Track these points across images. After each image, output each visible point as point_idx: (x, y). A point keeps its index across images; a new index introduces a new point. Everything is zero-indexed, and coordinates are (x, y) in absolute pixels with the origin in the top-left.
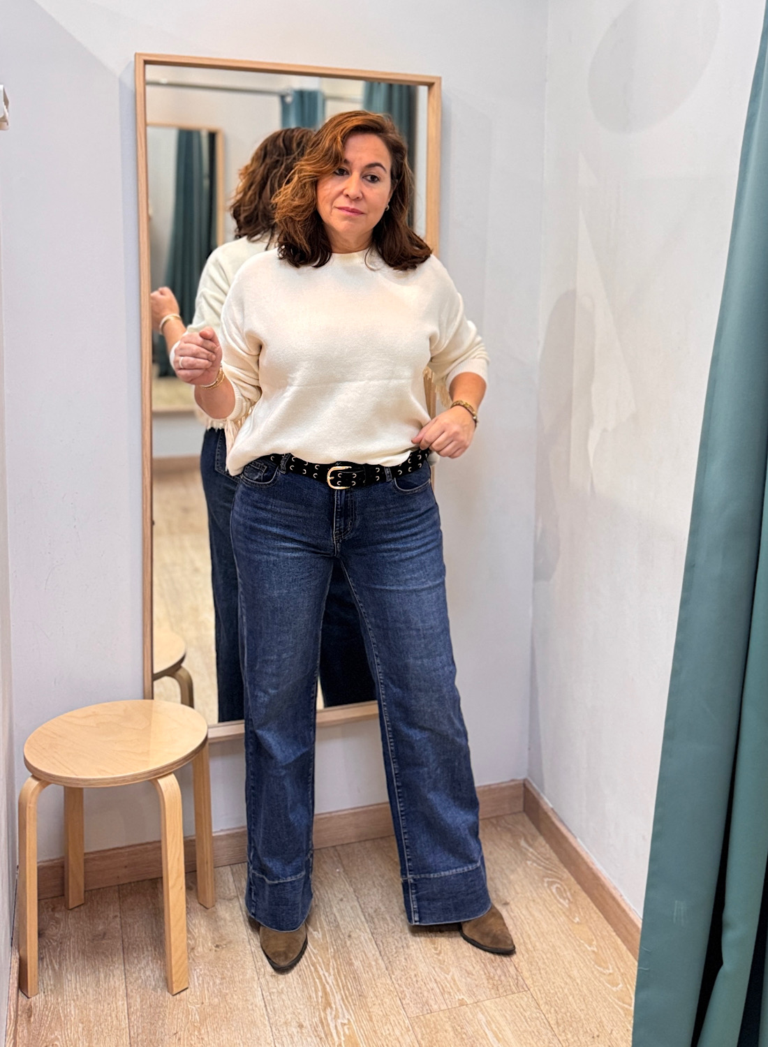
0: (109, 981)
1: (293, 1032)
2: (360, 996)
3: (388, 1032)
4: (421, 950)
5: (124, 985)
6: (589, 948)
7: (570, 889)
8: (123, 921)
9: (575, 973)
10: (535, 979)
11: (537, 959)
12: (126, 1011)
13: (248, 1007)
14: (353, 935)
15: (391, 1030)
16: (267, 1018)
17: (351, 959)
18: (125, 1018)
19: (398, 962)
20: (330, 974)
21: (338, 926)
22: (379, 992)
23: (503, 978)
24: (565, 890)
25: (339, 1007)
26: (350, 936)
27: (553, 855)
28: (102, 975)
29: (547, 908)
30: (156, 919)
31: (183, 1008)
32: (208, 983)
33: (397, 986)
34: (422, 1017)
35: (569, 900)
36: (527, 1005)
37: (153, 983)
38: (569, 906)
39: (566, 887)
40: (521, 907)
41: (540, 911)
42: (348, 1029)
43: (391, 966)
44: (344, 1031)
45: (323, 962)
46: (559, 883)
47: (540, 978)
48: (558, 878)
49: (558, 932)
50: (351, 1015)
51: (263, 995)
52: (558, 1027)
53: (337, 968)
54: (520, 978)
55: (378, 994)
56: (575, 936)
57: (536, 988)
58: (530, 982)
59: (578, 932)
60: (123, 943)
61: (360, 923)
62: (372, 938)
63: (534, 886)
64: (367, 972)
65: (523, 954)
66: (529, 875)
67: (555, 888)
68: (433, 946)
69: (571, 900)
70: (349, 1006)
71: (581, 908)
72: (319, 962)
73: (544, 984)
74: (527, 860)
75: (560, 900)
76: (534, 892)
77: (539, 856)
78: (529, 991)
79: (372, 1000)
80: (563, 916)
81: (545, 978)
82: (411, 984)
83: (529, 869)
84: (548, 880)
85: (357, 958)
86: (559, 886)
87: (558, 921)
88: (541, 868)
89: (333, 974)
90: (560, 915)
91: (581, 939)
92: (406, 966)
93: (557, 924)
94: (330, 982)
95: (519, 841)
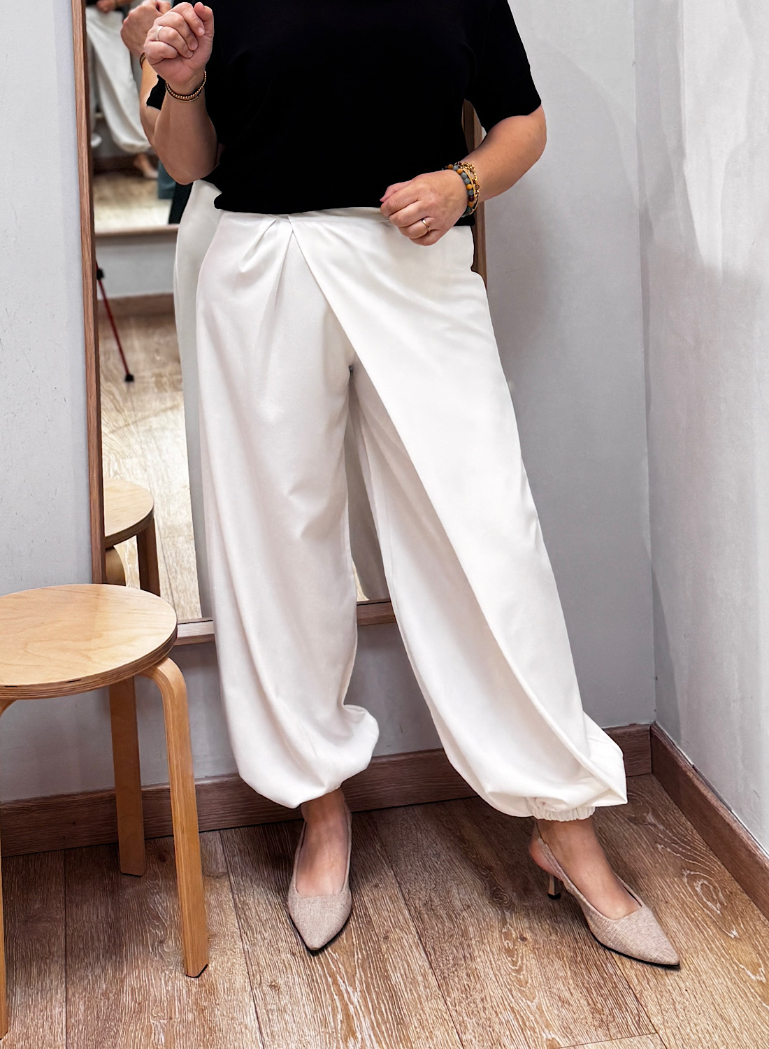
0: (44, 980)
2: (397, 1025)
4: (491, 964)
5: (64, 986)
6: (753, 977)
7: (723, 889)
8: (67, 899)
9: (731, 1012)
10: (666, 1018)
11: (670, 988)
12: (64, 1023)
13: (234, 1028)
14: (392, 937)
17: (387, 971)
18: (62, 1033)
19: (456, 979)
20: (355, 989)
21: (370, 922)
22: (427, 1020)
23: (616, 1011)
24: (714, 887)
25: (367, 1038)
26: (386, 938)
27: (697, 836)
28: (35, 971)
29: (687, 913)
30: (113, 898)
31: (144, 1024)
33: (454, 1014)
35: (722, 904)
37: (104, 986)
38: (721, 912)
39: (717, 885)
41: (676, 918)
43: (447, 984)
45: (346, 972)
46: (705, 878)
47: (674, 1016)
48: (704, 871)
49: (705, 952)
51: (256, 1012)
54: (643, 1014)
55: (425, 1023)
56: (732, 958)
57: (668, 1031)
58: (658, 1020)
59: (735, 952)
60: (65, 927)
61: (401, 920)
62: (419, 942)
63: (668, 880)
64: (411, 990)
65: (648, 979)
66: (660, 865)
67: (699, 886)
68: (509, 959)
69: (725, 904)
70: (382, 1039)
71: (741, 917)
72: (340, 972)
73: (681, 1025)
74: (656, 843)
75: (708, 903)
76: (667, 890)
77: (676, 839)
78: (657, 1034)
79: (417, 1032)
80: (712, 927)
81: (683, 1016)
82: (475, 1012)
83: (660, 856)
84: (688, 872)
85: (396, 969)
86: (705, 882)
87: (703, 933)
88: (678, 855)
89: (360, 991)
90: (707, 924)
91: (741, 963)
92: (468, 985)
93: (703, 939)
94: (355, 1000)
95: (645, 814)
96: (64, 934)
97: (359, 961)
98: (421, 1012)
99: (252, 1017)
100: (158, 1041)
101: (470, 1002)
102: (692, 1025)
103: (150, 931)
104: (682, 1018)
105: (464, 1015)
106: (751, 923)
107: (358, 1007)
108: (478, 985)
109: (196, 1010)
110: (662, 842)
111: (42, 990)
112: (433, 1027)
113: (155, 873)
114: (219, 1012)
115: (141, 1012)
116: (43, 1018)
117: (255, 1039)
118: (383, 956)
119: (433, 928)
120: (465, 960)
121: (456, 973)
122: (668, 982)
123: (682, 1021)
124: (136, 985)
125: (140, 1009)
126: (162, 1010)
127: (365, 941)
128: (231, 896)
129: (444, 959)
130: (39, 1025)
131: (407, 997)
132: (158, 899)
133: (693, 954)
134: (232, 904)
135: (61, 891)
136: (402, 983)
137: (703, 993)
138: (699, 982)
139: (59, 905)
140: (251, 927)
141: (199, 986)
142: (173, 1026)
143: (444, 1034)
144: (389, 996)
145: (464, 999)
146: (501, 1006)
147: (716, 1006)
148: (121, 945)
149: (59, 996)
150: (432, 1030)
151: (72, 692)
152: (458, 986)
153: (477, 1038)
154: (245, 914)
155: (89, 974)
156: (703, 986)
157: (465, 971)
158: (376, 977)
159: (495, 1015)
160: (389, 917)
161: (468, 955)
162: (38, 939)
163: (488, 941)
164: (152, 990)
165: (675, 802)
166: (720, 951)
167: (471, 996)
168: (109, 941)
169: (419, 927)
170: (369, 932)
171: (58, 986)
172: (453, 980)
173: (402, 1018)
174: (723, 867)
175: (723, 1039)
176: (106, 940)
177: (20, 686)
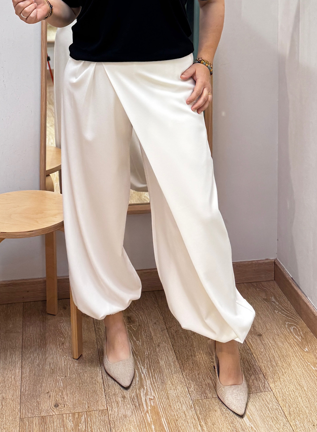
0: (12, 358)
1: (119, 400)
2: (162, 383)
3: (178, 407)
4: (203, 359)
5: (21, 361)
6: (314, 368)
7: (302, 330)
8: (24, 323)
9: (303, 383)
10: (276, 384)
11: (279, 372)
12: (20, 376)
13: (93, 382)
14: (161, 345)
15: (180, 406)
16: (103, 390)
17: (158, 360)
18: (19, 380)
19: (188, 365)
21: (152, 339)
22: (174, 382)
23: (255, 381)
24: (299, 330)
25: (148, 388)
26: (159, 346)
27: (292, 308)
28: (9, 353)
29: (286, 340)
30: (43, 324)
31: (54, 379)
32: (70, 365)
33: (186, 379)
34: (200, 401)
35: (302, 337)
36: (270, 401)
37: (38, 362)
38: (301, 340)
39: (300, 329)
40: (269, 339)
41: (282, 342)
42: (153, 402)
43: (183, 367)
44: (150, 403)
46: (295, 326)
47: (279, 384)
48: (295, 323)
49: (293, 357)
50: (156, 394)
51: (102, 375)
52: (290, 417)
53: (150, 365)
54: (266, 383)
55: (174, 383)
56: (305, 360)
57: (277, 390)
58: (273, 385)
59: (307, 358)
60: (22, 336)
61: (165, 338)
62: (172, 348)
63: (279, 326)
64: (168, 369)
65: (269, 368)
66: (276, 319)
67: (292, 329)
68: (211, 357)
69: (303, 337)
70: (155, 389)
71: (310, 343)
72: (138, 359)
73: (282, 388)
74: (275, 310)
75: (296, 336)
76: (278, 330)
77: (283, 308)
78: (272, 391)
79: (170, 387)
80: (297, 347)
81: (283, 384)
82: (195, 379)
83: (276, 315)
84: (288, 323)
85: (162, 359)
86: (295, 327)
87: (293, 349)
88: (284, 315)
89: (147, 368)
90: (295, 345)
91: (309, 362)
92: (192, 367)
93: (293, 351)
94: (144, 372)
95: (271, 297)
96: (21, 338)
97: (147, 355)
98: (172, 378)
99: (100, 377)
100: (60, 386)
101: (193, 375)
102: (287, 388)
103: (58, 339)
104: (283, 385)
105: (190, 380)
106: (314, 346)
107: (145, 375)
108: (197, 368)
109: (76, 374)
110: (277, 309)
111: (12, 362)
112: (177, 385)
113: (62, 314)
114: (86, 375)
115: (53, 373)
116: (11, 374)
117: (101, 387)
118: (157, 353)
119: (179, 343)
120: (192, 357)
121: (187, 362)
122: (278, 369)
123: (283, 386)
124: (51, 361)
125: (53, 372)
126: (62, 372)
127: (150, 347)
128: (93, 325)
129: (183, 356)
130: (9, 377)
131: (166, 371)
132: (62, 325)
133: (289, 358)
134: (94, 329)
135: (21, 320)
136: (164, 365)
137: (292, 375)
138: (291, 370)
139: (20, 326)
140: (101, 339)
141: (78, 363)
142: (66, 380)
143: (181, 388)
144: (159, 371)
145: (190, 373)
146: (206, 377)
147: (298, 380)
148: (46, 344)
149: (18, 365)
150: (176, 386)
151: (30, 236)
152: (188, 368)
153: (195, 390)
154: (99, 334)
155: (32, 355)
156: (292, 371)
157: (191, 362)
158: (154, 363)
159: (203, 381)
160: (160, 337)
161: (193, 355)
162: (11, 340)
163: (202, 349)
164: (58, 364)
165: (283, 292)
166: (300, 357)
167: (194, 372)
168: (41, 342)
169: (173, 342)
170: (152, 343)
171: (18, 360)
172: (187, 366)
173: (164, 381)
174: (303, 321)
175: (300, 395)
176: (40, 342)
177: (8, 233)
